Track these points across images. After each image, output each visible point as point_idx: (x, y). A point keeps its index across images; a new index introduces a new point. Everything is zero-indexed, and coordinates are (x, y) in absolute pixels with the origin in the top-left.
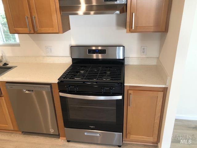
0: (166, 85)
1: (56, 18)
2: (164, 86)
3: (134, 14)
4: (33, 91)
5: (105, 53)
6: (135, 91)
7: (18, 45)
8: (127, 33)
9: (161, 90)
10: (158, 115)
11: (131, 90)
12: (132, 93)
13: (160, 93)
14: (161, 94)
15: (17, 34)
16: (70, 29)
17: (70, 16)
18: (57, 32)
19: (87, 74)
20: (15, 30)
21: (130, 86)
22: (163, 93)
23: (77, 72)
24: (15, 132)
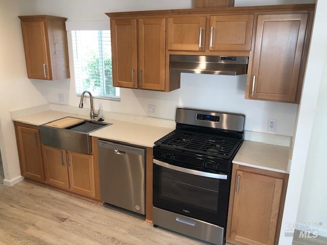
0: (287, 170)
1: (164, 73)
2: (283, 172)
3: (254, 77)
4: (125, 153)
5: (218, 121)
6: (245, 173)
7: (118, 100)
8: (245, 98)
9: (280, 177)
10: (275, 211)
11: (241, 170)
12: (241, 175)
13: (277, 180)
14: (279, 182)
15: (119, 88)
16: (179, 87)
17: (181, 73)
18: (162, 90)
19: (189, 143)
20: (119, 83)
21: (240, 165)
22: (282, 180)
23: (178, 139)
24: (96, 202)
